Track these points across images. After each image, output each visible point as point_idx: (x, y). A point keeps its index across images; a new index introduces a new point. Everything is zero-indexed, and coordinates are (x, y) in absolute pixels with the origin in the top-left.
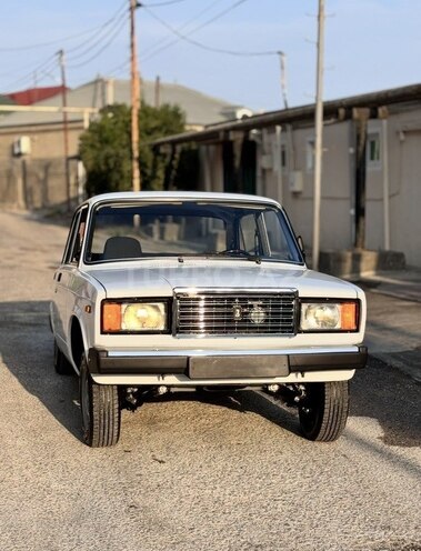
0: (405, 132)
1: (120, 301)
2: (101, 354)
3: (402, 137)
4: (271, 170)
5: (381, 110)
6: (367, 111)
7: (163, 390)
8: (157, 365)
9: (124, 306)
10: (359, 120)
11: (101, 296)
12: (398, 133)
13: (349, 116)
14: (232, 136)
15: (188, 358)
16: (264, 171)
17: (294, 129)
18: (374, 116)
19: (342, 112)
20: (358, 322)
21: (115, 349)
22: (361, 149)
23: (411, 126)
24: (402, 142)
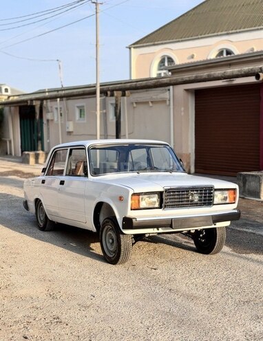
0: (136, 103)
1: (139, 194)
2: (134, 220)
3: (135, 105)
4: (52, 120)
5: (126, 92)
6: (120, 92)
7: (147, 236)
8: (155, 223)
9: (141, 197)
10: (117, 97)
11: (131, 192)
12: (133, 103)
13: (112, 95)
14: (34, 103)
15: (172, 219)
16: (48, 121)
17: (68, 100)
18: (124, 95)
19: (109, 93)
20: (235, 199)
21: (140, 217)
22: (118, 111)
23: (140, 100)
24: (134, 107)
